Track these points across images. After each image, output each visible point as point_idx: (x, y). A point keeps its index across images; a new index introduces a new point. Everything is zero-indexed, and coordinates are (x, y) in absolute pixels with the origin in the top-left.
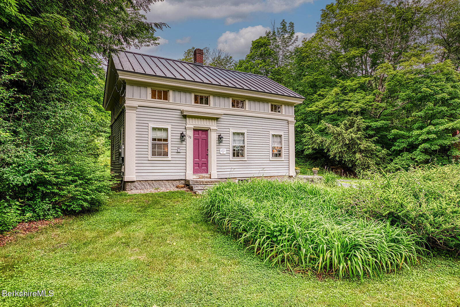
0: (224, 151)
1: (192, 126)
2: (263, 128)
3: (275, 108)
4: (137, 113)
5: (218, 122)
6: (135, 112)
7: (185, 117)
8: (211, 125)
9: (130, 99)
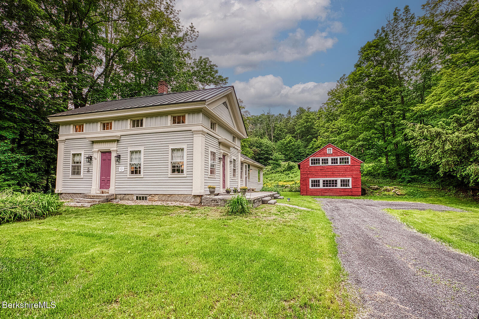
0: (121, 169)
1: (97, 150)
2: (162, 143)
3: (178, 119)
4: (65, 144)
5: (119, 144)
6: (63, 144)
7: (93, 142)
8: (112, 147)
9: (62, 135)
